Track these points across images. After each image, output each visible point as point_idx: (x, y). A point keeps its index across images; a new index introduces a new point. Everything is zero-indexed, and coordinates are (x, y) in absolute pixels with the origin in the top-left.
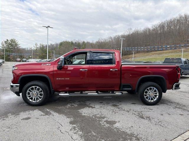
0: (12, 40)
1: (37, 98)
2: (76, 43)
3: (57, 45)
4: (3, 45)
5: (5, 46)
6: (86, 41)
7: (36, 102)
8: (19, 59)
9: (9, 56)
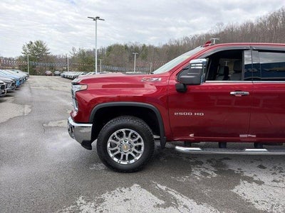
0: (38, 42)
1: (130, 155)
2: (132, 47)
3: (103, 50)
4: (25, 50)
5: (28, 51)
6: (147, 45)
7: (128, 164)
8: (49, 72)
9: (34, 67)
